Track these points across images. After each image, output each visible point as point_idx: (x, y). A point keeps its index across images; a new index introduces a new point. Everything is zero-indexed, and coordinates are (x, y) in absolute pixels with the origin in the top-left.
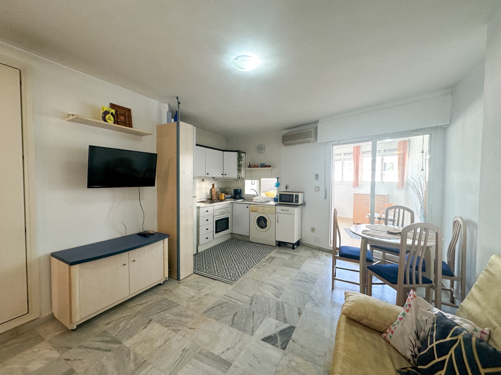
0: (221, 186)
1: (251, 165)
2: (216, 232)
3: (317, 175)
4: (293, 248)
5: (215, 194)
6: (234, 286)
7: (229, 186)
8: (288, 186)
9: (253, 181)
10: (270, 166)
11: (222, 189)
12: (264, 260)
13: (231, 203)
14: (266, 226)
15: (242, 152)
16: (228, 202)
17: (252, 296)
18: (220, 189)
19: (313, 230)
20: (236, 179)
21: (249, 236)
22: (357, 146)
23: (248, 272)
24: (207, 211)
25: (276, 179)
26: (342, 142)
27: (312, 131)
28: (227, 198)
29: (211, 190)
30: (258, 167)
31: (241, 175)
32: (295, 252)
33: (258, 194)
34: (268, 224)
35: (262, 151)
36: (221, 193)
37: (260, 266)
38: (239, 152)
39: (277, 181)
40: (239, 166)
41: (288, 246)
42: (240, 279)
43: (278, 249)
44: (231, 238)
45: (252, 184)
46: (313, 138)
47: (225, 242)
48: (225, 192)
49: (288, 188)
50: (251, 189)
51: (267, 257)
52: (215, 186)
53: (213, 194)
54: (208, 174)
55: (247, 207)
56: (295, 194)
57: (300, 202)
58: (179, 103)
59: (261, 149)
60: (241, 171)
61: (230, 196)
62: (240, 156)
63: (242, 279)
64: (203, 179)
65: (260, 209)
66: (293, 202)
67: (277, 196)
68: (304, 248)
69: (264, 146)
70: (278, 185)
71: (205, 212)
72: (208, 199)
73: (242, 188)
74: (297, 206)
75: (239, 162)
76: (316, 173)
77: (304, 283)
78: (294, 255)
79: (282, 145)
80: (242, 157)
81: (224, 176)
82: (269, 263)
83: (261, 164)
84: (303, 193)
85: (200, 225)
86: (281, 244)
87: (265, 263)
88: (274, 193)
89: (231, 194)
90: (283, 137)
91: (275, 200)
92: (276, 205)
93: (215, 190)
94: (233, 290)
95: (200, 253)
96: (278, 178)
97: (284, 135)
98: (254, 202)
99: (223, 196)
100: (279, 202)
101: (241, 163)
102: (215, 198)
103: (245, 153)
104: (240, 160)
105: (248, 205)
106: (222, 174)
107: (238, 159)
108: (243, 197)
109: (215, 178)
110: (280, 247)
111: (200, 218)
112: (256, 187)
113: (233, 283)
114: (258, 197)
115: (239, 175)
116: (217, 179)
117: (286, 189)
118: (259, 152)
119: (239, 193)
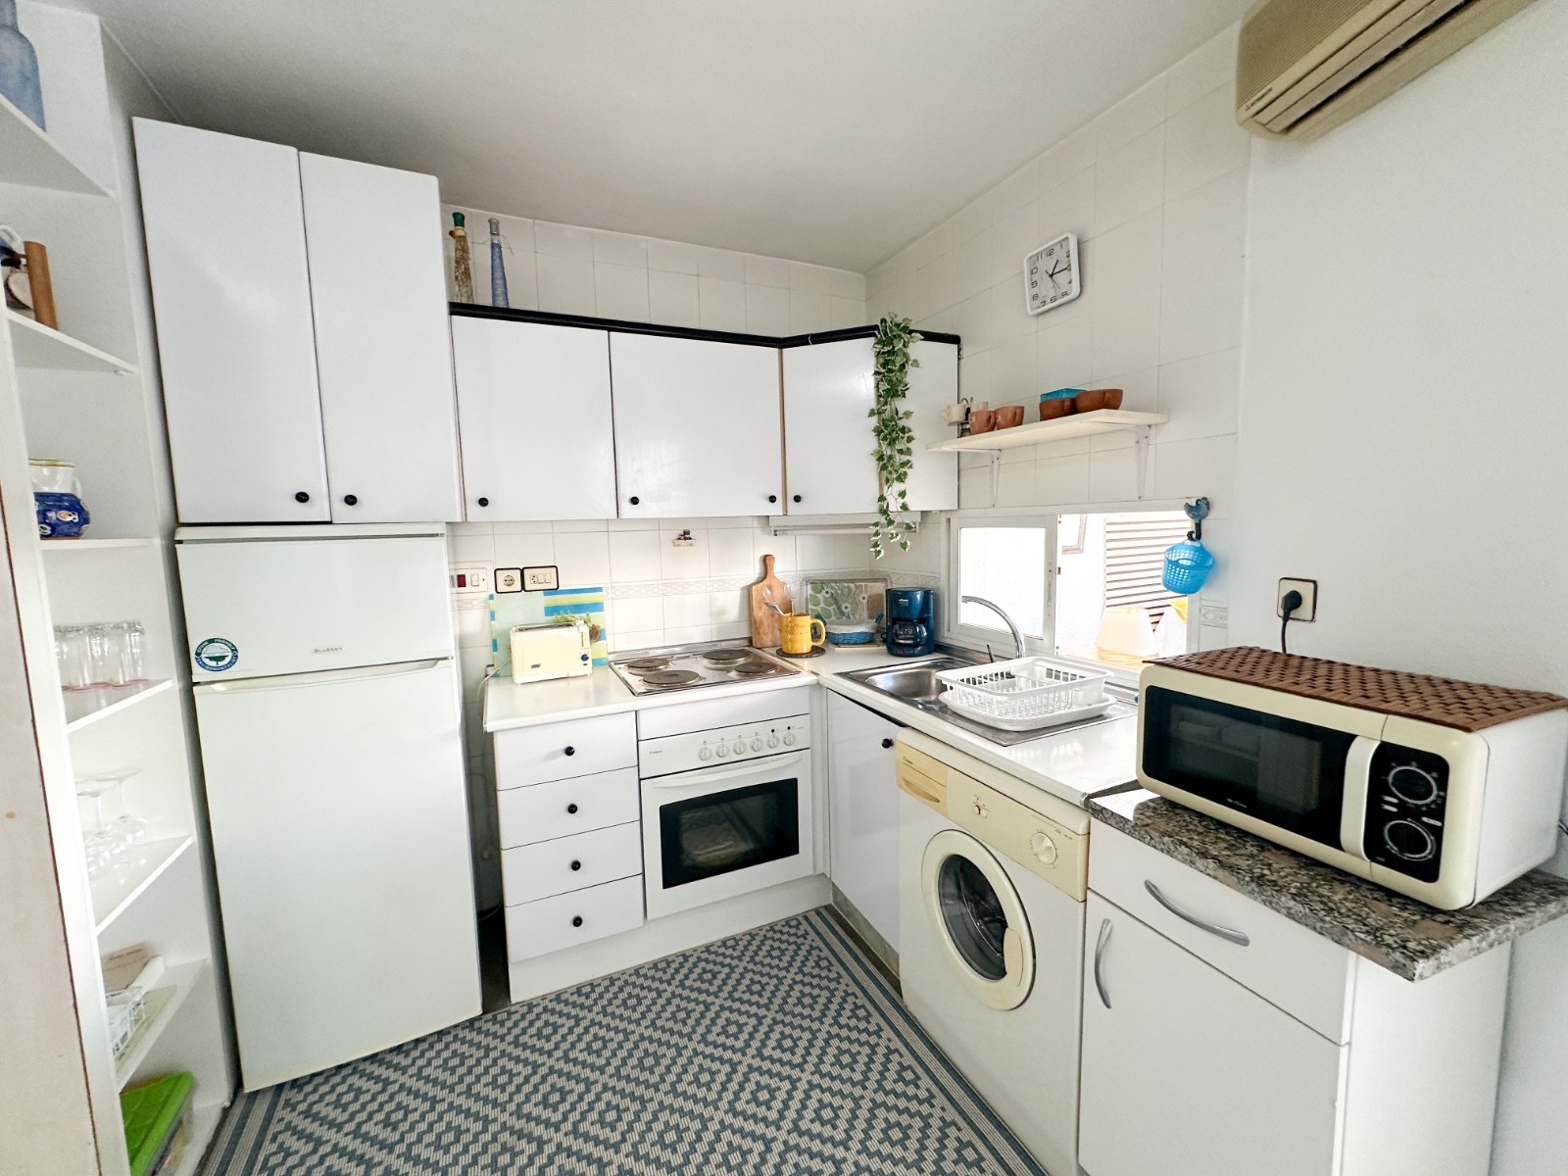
0: (823, 567)
1: (974, 412)
2: (675, 879)
8: (1306, 591)
10: (1106, 402)
13: (816, 687)
14: (1002, 964)
20: (870, 525)
24: (569, 751)
28: (834, 640)
29: (751, 591)
30: (1017, 419)
31: (903, 494)
34: (1011, 953)
35: (1062, 285)
39: (1188, 539)
40: (891, 431)
44: (830, 902)
52: (779, 569)
53: (761, 613)
55: (887, 744)
59: (1054, 272)
60: (909, 464)
62: (894, 364)
64: (686, 533)
65: (958, 794)
66: (1334, 841)
70: (1193, 574)
71: (551, 756)
73: (943, 583)
75: (887, 405)
81: (799, 508)
83: (1046, 395)
84: (1553, 720)
92: (1090, 807)
93: (777, 591)
96: (1199, 510)
99: (803, 635)
101: (901, 412)
102: (768, 635)
104: (890, 387)
105: (893, 731)
106: (771, 499)
107: (880, 385)
108: (944, 638)
109: (772, 522)
115: (883, 498)
117: (1286, 618)
118: (1044, 303)
119: (915, 612)
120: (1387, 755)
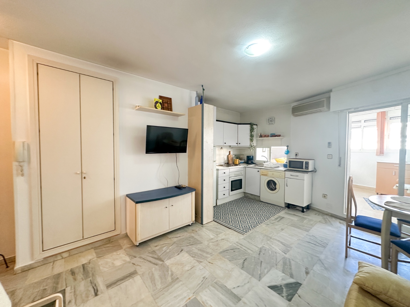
0: (236, 153)
1: (262, 135)
2: (232, 190)
3: (329, 143)
4: (303, 211)
5: (231, 159)
6: (245, 236)
7: (243, 153)
8: (297, 154)
9: (264, 149)
10: (279, 136)
11: (237, 155)
12: (273, 218)
13: (244, 167)
14: (276, 189)
15: (254, 125)
16: (242, 166)
17: (261, 248)
18: (235, 155)
19: (325, 196)
20: (248, 147)
21: (260, 196)
22: (382, 112)
23: (257, 227)
24: (225, 173)
25: (286, 148)
26: (360, 109)
27: (324, 100)
28: (241, 163)
29: (228, 156)
30: (268, 136)
31: (253, 144)
32: (304, 215)
33: (268, 161)
34: (277, 186)
35: (272, 122)
36: (236, 159)
37: (269, 223)
38: (251, 124)
39: (286, 149)
40: (252, 136)
41: (297, 209)
42: (250, 232)
43: (287, 210)
44: (244, 196)
45: (263, 152)
46: (325, 108)
47: (239, 200)
48: (239, 158)
49: (297, 155)
50: (262, 156)
51: (276, 217)
52: (231, 153)
53: (230, 159)
54: (225, 143)
55: (258, 171)
56: (304, 161)
57: (310, 168)
58: (204, 90)
59: (271, 121)
60: (253, 140)
61: (243, 161)
62: (252, 128)
63: (252, 231)
64: (222, 148)
65: (270, 173)
66: (303, 169)
67: (286, 162)
68: (315, 212)
69: (274, 118)
70: (288, 152)
71: (223, 174)
72: (226, 164)
73: (254, 155)
74: (307, 172)
75: (251, 133)
76: (329, 141)
77: (313, 245)
78: (303, 218)
79: (292, 116)
80: (254, 129)
81: (239, 145)
82: (278, 221)
83: (271, 134)
84: (313, 160)
85: (219, 183)
86: (289, 206)
87: (274, 222)
88: (284, 160)
89: (244, 160)
90: (293, 108)
91: (285, 166)
92: (285, 171)
93: (231, 156)
94: (244, 239)
95: (218, 206)
96: (288, 146)
97: (294, 107)
98: (265, 167)
99: (238, 162)
100: (288, 168)
101: (253, 134)
102: (231, 162)
103: (257, 125)
104: (252, 131)
105: (259, 170)
106: (237, 144)
107: (251, 130)
108: (254, 162)
109: (231, 147)
110: (289, 209)
111: (219, 178)
112: (266, 154)
113: (244, 234)
114: (269, 163)
115: (251, 144)
116: (233, 147)
117: (296, 156)
118: (270, 124)
119: (251, 159)
120: (306, 162)
